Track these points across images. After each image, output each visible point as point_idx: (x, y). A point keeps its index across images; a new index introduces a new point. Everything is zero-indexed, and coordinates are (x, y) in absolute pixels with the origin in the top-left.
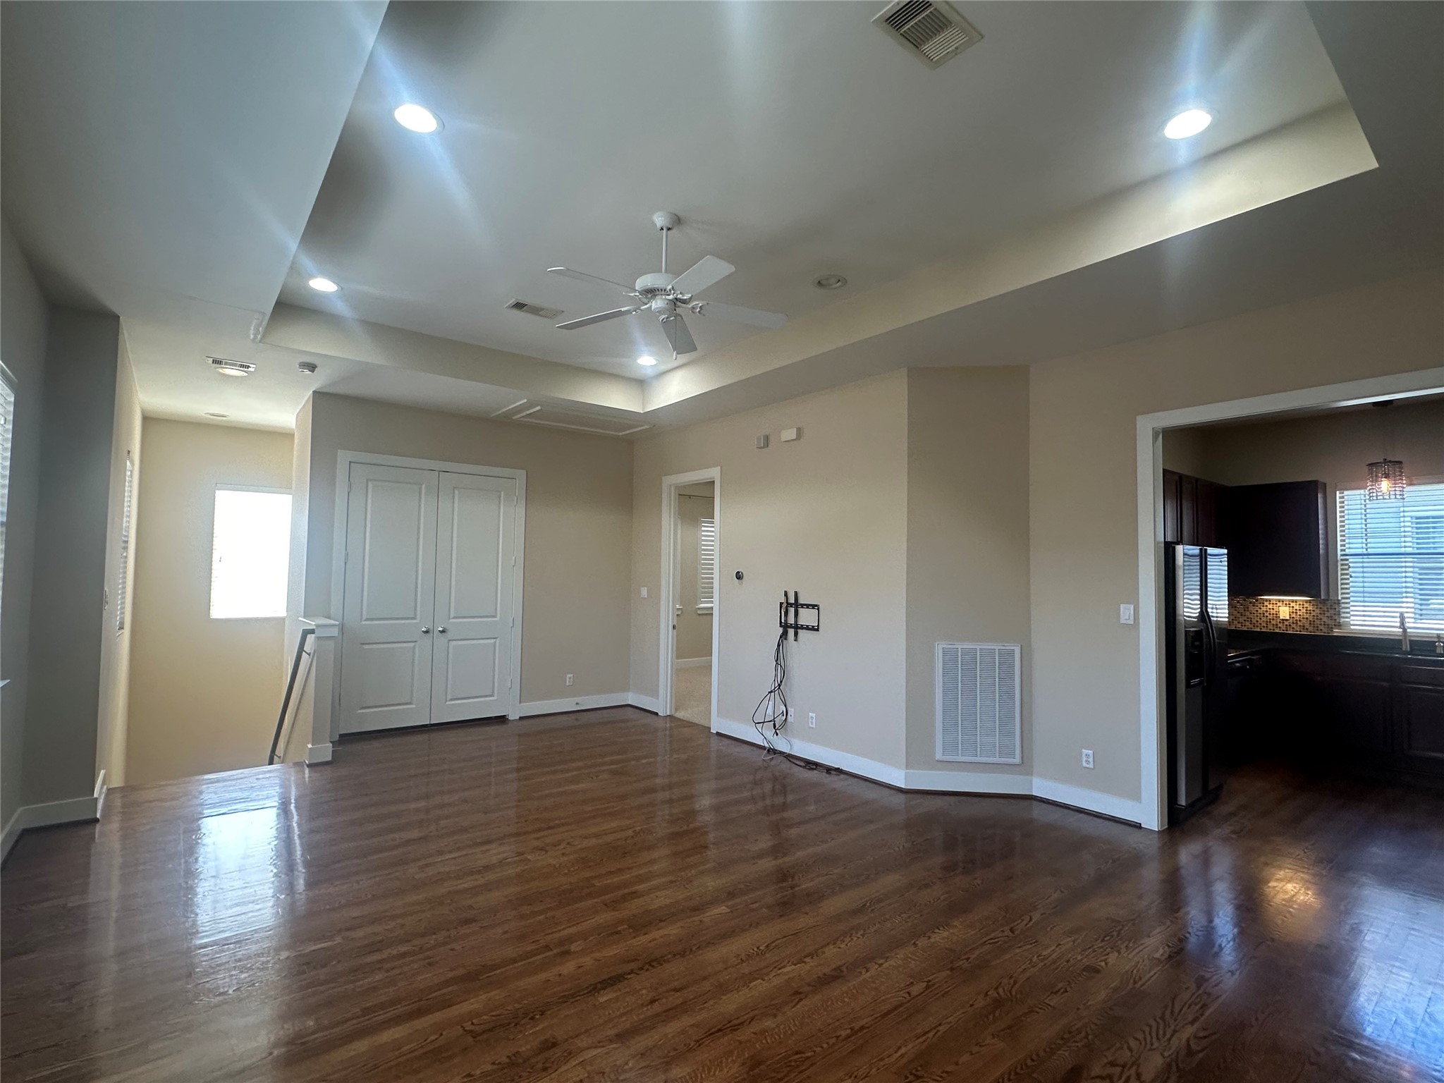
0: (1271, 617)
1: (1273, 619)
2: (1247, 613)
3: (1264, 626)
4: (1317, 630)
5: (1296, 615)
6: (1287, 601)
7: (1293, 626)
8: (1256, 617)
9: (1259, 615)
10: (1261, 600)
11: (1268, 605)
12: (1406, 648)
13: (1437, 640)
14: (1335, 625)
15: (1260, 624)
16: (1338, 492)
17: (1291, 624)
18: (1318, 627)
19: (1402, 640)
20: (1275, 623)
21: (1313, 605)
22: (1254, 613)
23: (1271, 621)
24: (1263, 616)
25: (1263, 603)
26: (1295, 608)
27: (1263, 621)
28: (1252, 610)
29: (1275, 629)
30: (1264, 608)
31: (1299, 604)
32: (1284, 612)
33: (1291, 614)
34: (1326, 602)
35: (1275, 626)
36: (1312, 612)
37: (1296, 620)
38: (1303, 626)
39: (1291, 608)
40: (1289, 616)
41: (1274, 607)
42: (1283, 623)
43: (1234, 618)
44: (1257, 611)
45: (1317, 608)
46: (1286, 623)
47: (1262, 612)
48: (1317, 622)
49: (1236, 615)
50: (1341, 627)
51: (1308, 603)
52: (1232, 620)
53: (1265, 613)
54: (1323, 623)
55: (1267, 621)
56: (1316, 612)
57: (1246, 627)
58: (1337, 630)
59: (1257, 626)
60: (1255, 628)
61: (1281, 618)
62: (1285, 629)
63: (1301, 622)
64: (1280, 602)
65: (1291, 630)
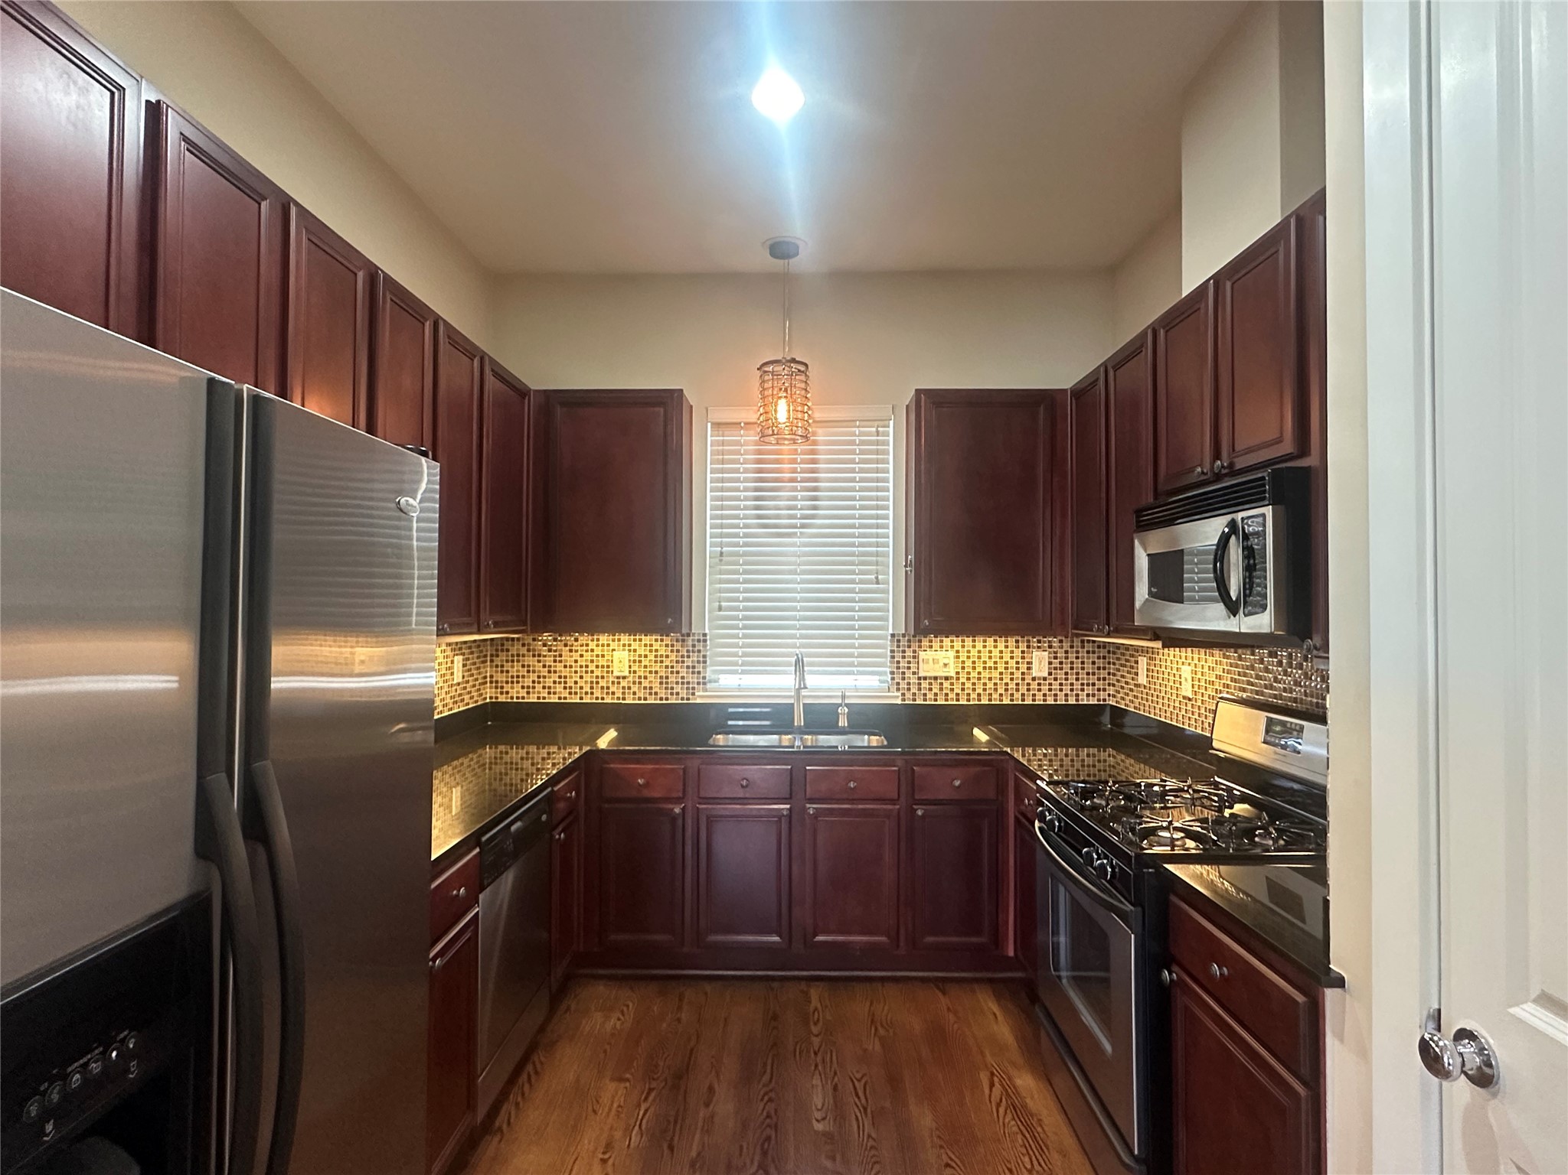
0: (599, 672)
1: (603, 677)
2: (559, 667)
3: (586, 693)
4: (672, 694)
5: (639, 667)
6: (625, 638)
7: (635, 688)
8: (573, 674)
9: (578, 669)
10: (584, 639)
11: (595, 648)
12: (799, 720)
13: (840, 702)
14: (698, 683)
15: (581, 688)
16: (709, 424)
17: (632, 685)
18: (672, 688)
19: (793, 704)
20: (605, 685)
21: (667, 645)
22: (571, 667)
23: (600, 680)
24: (587, 672)
25: (587, 645)
26: (638, 653)
27: (586, 682)
28: (569, 659)
29: (605, 696)
30: (588, 656)
31: (646, 645)
32: (620, 662)
33: (632, 664)
34: (686, 638)
35: (605, 691)
36: (664, 659)
37: (640, 677)
38: (651, 688)
39: (632, 653)
40: (627, 669)
41: (605, 653)
42: (619, 683)
43: (536, 679)
44: (576, 661)
45: (672, 651)
46: (624, 683)
47: (584, 664)
48: (672, 679)
49: (539, 671)
50: (708, 686)
51: (659, 643)
52: (534, 682)
53: (589, 664)
54: (680, 680)
55: (592, 682)
56: (670, 659)
57: (557, 696)
58: (701, 693)
59: (576, 693)
60: (573, 696)
61: (616, 674)
62: (621, 696)
63: (648, 680)
64: (613, 640)
65: (632, 696)
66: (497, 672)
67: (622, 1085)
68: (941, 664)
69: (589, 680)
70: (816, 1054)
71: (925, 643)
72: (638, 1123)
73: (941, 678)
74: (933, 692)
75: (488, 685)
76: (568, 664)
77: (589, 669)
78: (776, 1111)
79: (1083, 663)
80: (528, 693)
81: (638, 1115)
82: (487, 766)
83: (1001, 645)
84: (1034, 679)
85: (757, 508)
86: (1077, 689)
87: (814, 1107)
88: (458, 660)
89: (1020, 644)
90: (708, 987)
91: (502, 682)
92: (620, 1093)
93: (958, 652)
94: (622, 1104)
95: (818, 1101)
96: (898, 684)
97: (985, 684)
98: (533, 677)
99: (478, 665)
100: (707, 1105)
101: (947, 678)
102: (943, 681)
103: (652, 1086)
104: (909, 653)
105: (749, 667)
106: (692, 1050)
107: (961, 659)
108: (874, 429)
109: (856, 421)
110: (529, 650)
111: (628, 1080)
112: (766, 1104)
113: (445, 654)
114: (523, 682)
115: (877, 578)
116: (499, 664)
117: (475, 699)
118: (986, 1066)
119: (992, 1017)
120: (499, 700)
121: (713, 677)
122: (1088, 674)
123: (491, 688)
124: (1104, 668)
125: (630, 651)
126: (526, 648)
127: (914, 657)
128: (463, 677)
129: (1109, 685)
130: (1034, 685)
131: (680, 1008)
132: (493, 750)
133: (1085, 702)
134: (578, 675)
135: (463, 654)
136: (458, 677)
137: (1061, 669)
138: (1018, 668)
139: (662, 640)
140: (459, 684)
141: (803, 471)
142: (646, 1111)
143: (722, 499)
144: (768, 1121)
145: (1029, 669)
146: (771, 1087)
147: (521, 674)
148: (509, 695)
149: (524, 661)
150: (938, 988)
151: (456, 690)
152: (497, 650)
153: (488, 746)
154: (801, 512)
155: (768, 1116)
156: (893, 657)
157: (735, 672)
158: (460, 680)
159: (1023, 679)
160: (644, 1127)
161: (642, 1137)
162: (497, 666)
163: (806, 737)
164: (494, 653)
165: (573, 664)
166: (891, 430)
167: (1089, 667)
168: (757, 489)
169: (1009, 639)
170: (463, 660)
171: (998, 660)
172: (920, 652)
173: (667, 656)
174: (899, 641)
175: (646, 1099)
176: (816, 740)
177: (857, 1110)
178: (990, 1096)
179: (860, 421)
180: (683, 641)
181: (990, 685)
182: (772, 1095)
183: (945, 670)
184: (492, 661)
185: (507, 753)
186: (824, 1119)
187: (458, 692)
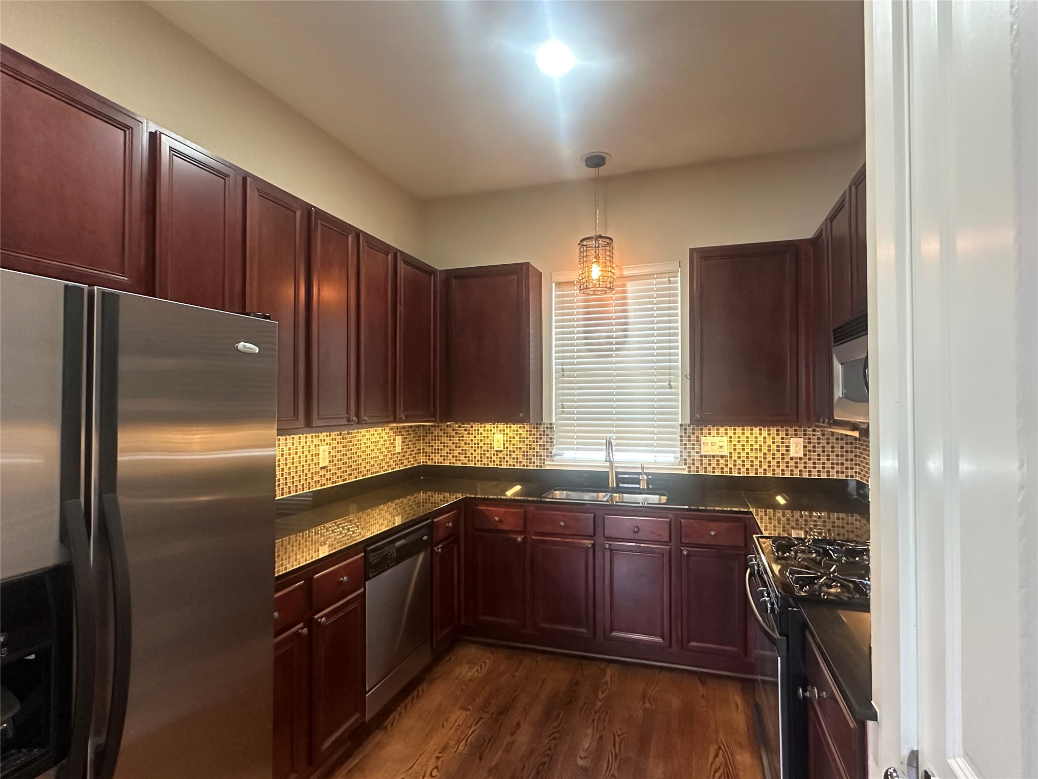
0: (485, 448)
1: (488, 451)
2: (462, 444)
3: (478, 461)
4: (530, 463)
5: (510, 445)
6: (501, 426)
7: (507, 458)
8: (470, 449)
9: (473, 446)
10: (476, 426)
11: (483, 432)
12: (612, 483)
13: (641, 471)
14: (547, 456)
15: (475, 457)
16: (554, 284)
17: (505, 457)
18: (531, 459)
19: (608, 472)
20: (489, 456)
21: (527, 431)
22: (469, 444)
23: (486, 453)
24: (478, 447)
25: (478, 430)
26: (509, 436)
27: (478, 454)
28: (467, 439)
29: (489, 463)
30: (479, 437)
31: (514, 431)
32: (498, 441)
33: (505, 443)
34: (539, 426)
35: (489, 460)
36: (525, 440)
37: (510, 451)
38: (517, 459)
39: (505, 436)
40: (502, 446)
41: (489, 435)
42: (497, 455)
43: (449, 451)
44: (472, 440)
45: (530, 435)
46: (501, 455)
47: (476, 442)
48: (530, 453)
49: (451, 446)
50: (555, 458)
51: (522, 429)
52: (447, 453)
53: (479, 442)
54: (536, 454)
55: (481, 454)
56: (529, 440)
57: (461, 462)
58: (549, 463)
59: (472, 461)
60: (470, 462)
61: (496, 449)
62: (499, 463)
63: (515, 453)
64: (494, 427)
65: (505, 463)
66: (426, 446)
67: (465, 713)
68: (718, 446)
69: (480, 452)
70: (595, 713)
71: (705, 431)
72: (466, 738)
73: (718, 456)
74: (712, 467)
75: (422, 454)
76: (467, 442)
77: (480, 446)
78: (555, 746)
79: (833, 447)
80: (444, 460)
81: (468, 732)
82: (421, 504)
83: (765, 433)
84: (792, 459)
85: (586, 338)
86: (828, 468)
87: (581, 749)
88: (399, 439)
89: (780, 432)
90: (540, 658)
91: (429, 453)
92: (461, 718)
93: (731, 437)
94: (461, 724)
95: (586, 745)
96: (685, 460)
97: (752, 461)
98: (447, 450)
99: (413, 442)
100: (512, 734)
101: (722, 457)
102: (720, 459)
103: (482, 717)
104: (693, 438)
105: (580, 447)
106: (515, 698)
107: (733, 443)
108: (667, 279)
109: (654, 274)
110: (444, 433)
111: (469, 710)
112: (551, 740)
113: (389, 435)
114: (441, 453)
115: (670, 384)
116: (428, 441)
117: (412, 462)
118: (717, 740)
119: (733, 706)
120: (428, 464)
121: (559, 452)
122: (837, 456)
123: (423, 456)
124: (852, 452)
125: (504, 434)
126: (443, 431)
127: (697, 441)
128: (403, 449)
129: (856, 464)
130: (792, 463)
131: (517, 670)
132: (424, 495)
133: (835, 478)
134: (473, 449)
135: (403, 435)
136: (398, 449)
137: (814, 451)
138: (778, 451)
139: (524, 427)
140: (399, 453)
141: (617, 312)
142: (474, 731)
143: (563, 333)
144: (548, 752)
145: (787, 451)
146: (558, 730)
147: (440, 448)
148: (433, 461)
149: (441, 440)
150: (700, 680)
151: (397, 457)
152: (426, 433)
153: (422, 492)
154: (616, 340)
155: (550, 749)
156: (681, 441)
157: (572, 449)
158: (400, 451)
159: (783, 459)
160: (468, 742)
161: (465, 747)
162: (426, 443)
163: (615, 495)
164: (425, 434)
165: (470, 442)
166: (679, 279)
167: (838, 450)
168: (585, 326)
169: (771, 428)
170: (402, 439)
171: (762, 444)
172: (701, 438)
173: (527, 438)
174: (685, 429)
175: (476, 724)
176: (623, 497)
177: (610, 755)
178: (712, 763)
179: (656, 274)
180: (537, 428)
181: (756, 463)
182: (557, 735)
183: (720, 450)
184: (424, 439)
185: (432, 497)
186: (585, 757)
187: (399, 458)
